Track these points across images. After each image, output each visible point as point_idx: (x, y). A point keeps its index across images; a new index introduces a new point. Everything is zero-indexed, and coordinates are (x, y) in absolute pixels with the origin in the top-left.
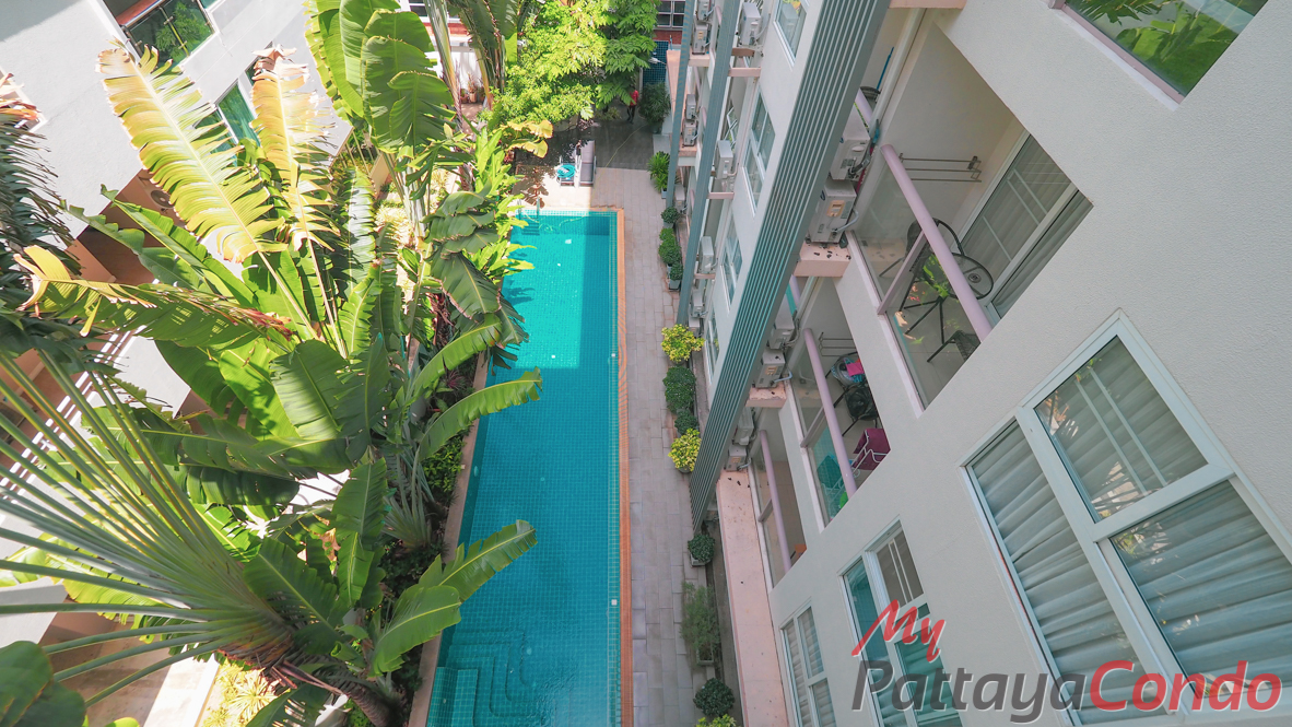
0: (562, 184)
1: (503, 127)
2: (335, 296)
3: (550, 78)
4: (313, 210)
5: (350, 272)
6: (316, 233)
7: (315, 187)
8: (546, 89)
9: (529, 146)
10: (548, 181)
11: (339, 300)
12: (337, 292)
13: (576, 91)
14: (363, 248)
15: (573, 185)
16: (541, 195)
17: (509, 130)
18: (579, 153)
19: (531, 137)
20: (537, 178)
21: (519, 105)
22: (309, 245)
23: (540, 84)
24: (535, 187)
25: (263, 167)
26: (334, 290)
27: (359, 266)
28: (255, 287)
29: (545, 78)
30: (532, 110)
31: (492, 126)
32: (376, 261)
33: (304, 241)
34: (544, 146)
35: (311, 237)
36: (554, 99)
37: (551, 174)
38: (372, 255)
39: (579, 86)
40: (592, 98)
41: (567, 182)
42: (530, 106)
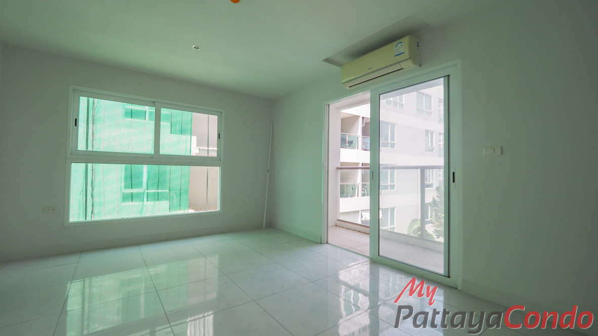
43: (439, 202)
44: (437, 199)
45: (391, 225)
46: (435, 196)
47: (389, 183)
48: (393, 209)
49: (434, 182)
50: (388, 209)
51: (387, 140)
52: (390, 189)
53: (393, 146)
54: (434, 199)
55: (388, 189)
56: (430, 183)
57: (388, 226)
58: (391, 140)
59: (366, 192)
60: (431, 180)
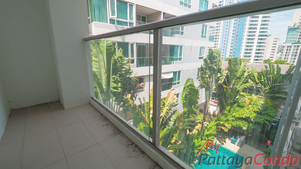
0: (231, 142)
1: (218, 122)
2: (162, 129)
3: (236, 117)
4: (166, 112)
5: (167, 126)
6: (164, 115)
7: (168, 109)
8: (234, 118)
9: (223, 128)
10: (227, 140)
11: (162, 130)
12: (162, 128)
13: (243, 122)
14: (171, 124)
15: (235, 144)
16: (224, 142)
17: (220, 123)
18: (240, 137)
19: (225, 127)
20: (225, 138)
21: (225, 119)
22: (162, 117)
23: (232, 117)
24: (223, 140)
25: (163, 103)
26: (162, 127)
27: (169, 126)
28: (151, 120)
29: (234, 116)
30: (228, 121)
31: (216, 121)
32: (172, 127)
33: (162, 116)
34: (227, 130)
35: (163, 116)
36: (235, 121)
37: (229, 139)
38: (172, 126)
39: (244, 121)
40: (248, 126)
41: (233, 142)
42: (228, 120)
43: (204, 68)
44: (203, 66)
45: (178, 80)
46: (202, 65)
47: (178, 57)
48: (179, 72)
49: (204, 56)
50: (177, 72)
51: (179, 30)
52: (179, 60)
53: (182, 33)
54: (202, 67)
55: (177, 60)
56: (202, 57)
57: (176, 81)
58: (181, 30)
59: (164, 62)
60: (202, 54)
